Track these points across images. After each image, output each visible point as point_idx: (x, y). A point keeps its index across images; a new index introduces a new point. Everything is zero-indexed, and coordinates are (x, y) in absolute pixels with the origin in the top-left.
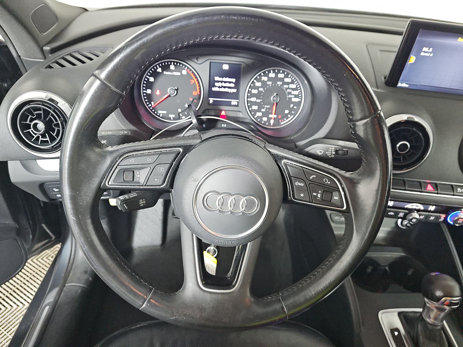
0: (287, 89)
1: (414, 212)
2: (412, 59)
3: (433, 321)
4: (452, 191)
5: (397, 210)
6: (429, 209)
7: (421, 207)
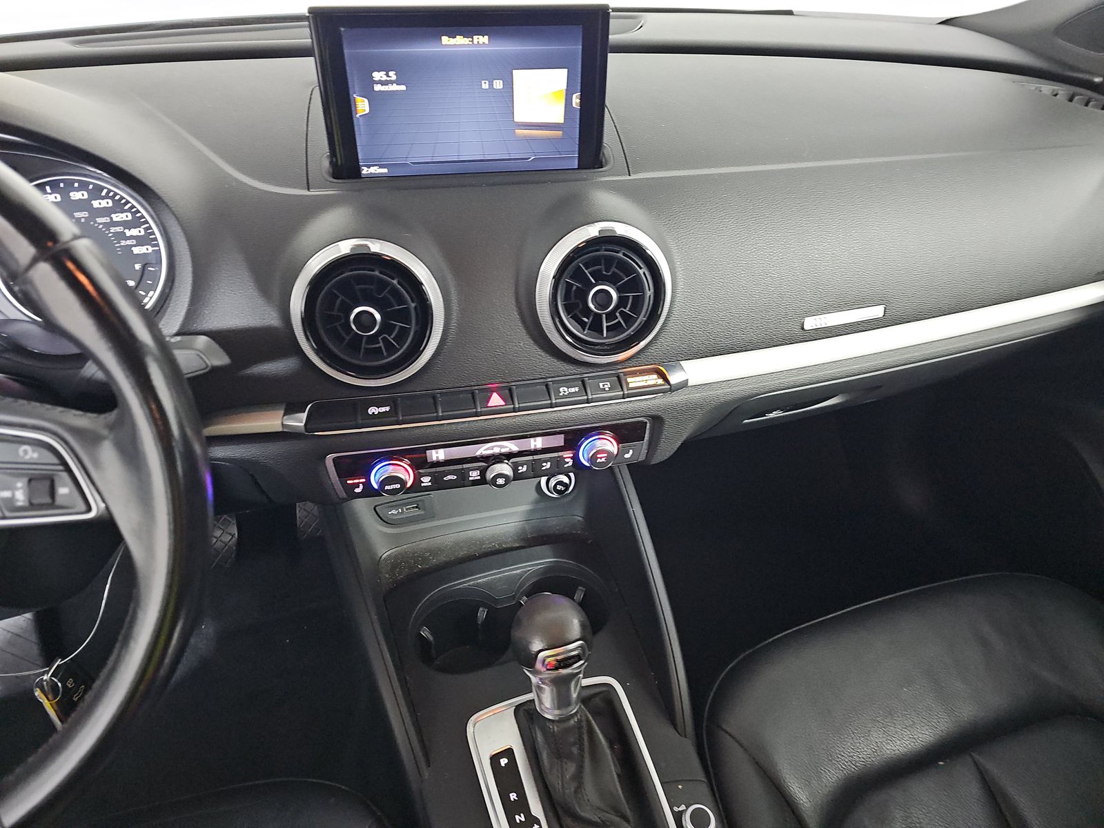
0: (106, 225)
1: (503, 462)
2: (362, 106)
3: (557, 712)
4: (548, 398)
5: (460, 467)
6: (532, 447)
7: (511, 446)
